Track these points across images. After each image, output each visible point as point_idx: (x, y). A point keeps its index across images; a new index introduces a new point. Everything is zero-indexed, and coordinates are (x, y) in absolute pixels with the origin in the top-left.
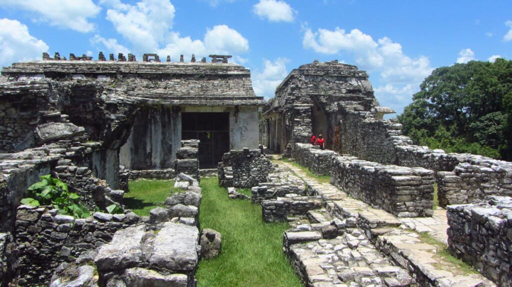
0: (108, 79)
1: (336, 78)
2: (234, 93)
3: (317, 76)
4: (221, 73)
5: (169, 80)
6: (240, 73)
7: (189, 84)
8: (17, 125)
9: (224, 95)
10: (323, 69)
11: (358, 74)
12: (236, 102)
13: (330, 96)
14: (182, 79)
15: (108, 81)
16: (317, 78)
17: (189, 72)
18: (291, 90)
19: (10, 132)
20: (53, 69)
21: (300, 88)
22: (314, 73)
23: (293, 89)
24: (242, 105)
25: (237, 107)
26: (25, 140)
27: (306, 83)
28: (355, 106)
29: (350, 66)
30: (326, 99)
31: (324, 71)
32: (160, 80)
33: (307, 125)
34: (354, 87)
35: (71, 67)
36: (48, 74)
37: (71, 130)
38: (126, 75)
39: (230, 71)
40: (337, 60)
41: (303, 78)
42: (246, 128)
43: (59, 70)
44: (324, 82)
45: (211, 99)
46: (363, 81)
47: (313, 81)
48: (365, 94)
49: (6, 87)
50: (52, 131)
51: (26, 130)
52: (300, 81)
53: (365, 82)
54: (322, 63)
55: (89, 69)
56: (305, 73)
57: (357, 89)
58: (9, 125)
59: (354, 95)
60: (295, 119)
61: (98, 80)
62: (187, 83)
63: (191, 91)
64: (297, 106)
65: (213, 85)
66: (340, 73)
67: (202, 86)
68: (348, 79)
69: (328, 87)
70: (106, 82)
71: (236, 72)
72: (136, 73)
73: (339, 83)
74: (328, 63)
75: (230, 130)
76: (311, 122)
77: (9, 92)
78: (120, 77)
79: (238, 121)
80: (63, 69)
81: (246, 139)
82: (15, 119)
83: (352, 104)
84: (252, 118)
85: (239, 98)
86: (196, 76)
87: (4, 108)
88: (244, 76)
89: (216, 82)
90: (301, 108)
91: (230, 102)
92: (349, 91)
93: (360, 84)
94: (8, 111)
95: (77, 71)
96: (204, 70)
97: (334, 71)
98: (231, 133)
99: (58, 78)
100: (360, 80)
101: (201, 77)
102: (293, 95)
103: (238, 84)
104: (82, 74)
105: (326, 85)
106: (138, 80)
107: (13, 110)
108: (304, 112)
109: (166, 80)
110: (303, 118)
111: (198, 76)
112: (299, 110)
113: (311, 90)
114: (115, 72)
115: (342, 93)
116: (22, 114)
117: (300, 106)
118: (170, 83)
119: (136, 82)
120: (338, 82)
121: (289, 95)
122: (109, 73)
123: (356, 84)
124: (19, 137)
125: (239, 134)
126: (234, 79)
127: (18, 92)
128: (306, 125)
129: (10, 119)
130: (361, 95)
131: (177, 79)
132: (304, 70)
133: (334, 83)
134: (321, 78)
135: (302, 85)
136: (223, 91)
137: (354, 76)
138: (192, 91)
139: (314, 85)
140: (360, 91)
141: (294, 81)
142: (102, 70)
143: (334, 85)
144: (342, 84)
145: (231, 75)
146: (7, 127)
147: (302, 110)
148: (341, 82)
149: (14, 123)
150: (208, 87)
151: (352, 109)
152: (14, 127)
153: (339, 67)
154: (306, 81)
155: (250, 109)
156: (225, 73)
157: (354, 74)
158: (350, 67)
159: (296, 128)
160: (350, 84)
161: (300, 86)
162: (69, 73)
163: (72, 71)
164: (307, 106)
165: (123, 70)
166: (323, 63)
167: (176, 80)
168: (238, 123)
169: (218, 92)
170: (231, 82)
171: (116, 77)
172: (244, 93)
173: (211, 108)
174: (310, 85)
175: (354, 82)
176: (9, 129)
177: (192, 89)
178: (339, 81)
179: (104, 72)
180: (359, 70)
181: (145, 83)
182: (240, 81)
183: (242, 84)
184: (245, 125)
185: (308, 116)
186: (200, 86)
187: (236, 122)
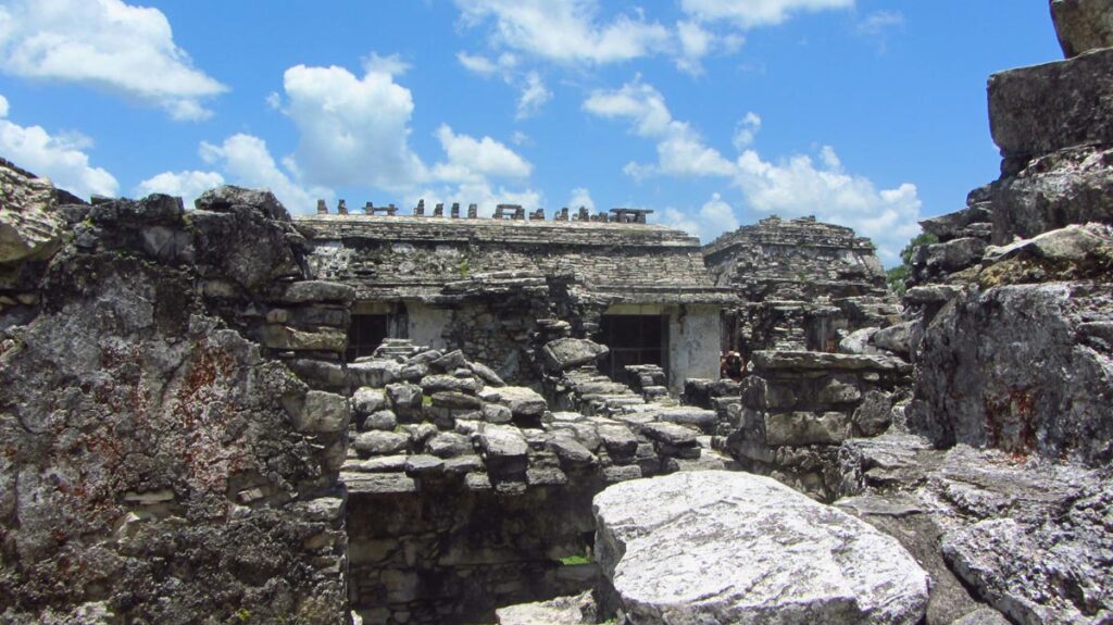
0: (455, 253)
1: (818, 251)
2: (676, 280)
3: (784, 246)
4: (650, 244)
5: (561, 255)
6: (684, 244)
7: (596, 262)
8: (493, 340)
9: (659, 284)
10: (793, 233)
11: (858, 244)
12: (685, 297)
13: (810, 284)
14: (583, 254)
15: (455, 255)
16: (785, 250)
17: (596, 242)
18: (739, 272)
19: (481, 351)
20: (358, 232)
21: (756, 269)
22: (780, 241)
23: (741, 271)
24: (696, 302)
25: (683, 307)
26: (505, 364)
27: (765, 259)
28: (878, 305)
29: (840, 227)
30: (803, 291)
31: (796, 237)
32: (546, 256)
33: (797, 338)
34: (851, 268)
35: (386, 228)
36: (347, 242)
37: (593, 351)
38: (485, 246)
39: (665, 240)
40: (813, 217)
41: (760, 250)
42: (699, 344)
43: (369, 234)
44: (798, 257)
45: (641, 291)
46: (866, 257)
47: (778, 255)
48: (871, 282)
49: (485, 281)
50: (570, 352)
51: (507, 349)
52: (755, 255)
53: (871, 258)
54: (786, 221)
55: (420, 233)
56: (764, 240)
57: (855, 271)
58: (481, 340)
59: (852, 283)
60: (777, 329)
61: (436, 253)
62: (592, 261)
63: (601, 276)
64: (778, 304)
65: (637, 265)
66: (825, 242)
67: (619, 268)
68: (839, 252)
69: (804, 267)
70: (451, 257)
71: (675, 243)
72: (504, 242)
73: (825, 261)
74: (798, 222)
75: (671, 346)
76: (804, 334)
77: (492, 289)
78: (475, 248)
79: (685, 330)
80: (376, 232)
81: (697, 365)
82: (490, 331)
83: (872, 302)
84: (708, 325)
85: (689, 291)
86: (606, 249)
87: (474, 314)
88: (689, 249)
89: (642, 260)
90: (786, 308)
91: (675, 297)
92: (843, 276)
93: (861, 262)
94: (480, 318)
95: (399, 237)
96: (621, 238)
97: (815, 237)
98: (672, 353)
99: (366, 249)
100: (861, 255)
101: (615, 251)
102: (744, 281)
103: (681, 263)
104: (409, 242)
105: (800, 264)
106: (507, 255)
107: (489, 317)
108: (792, 316)
109: (555, 254)
110: (790, 326)
111: (610, 249)
112: (782, 312)
113: (775, 272)
114: (466, 239)
115: (830, 278)
116: (504, 323)
117: (784, 305)
118: (562, 260)
119: (504, 257)
120: (822, 258)
121: (733, 282)
122: (455, 241)
123: (855, 263)
124: (496, 359)
125: (686, 354)
126: (672, 255)
127: (506, 289)
128: (796, 340)
129: (482, 331)
130: (864, 283)
131: (574, 253)
132: (761, 236)
133: (816, 259)
134: (792, 251)
135: (759, 262)
136: (656, 277)
137: (850, 248)
138: (603, 277)
139: (780, 263)
140: (861, 275)
141: (742, 255)
142: (444, 235)
143: (816, 263)
144: (829, 262)
145: (667, 248)
146: (477, 343)
147: (788, 311)
148: (828, 259)
149: (489, 338)
150: (629, 270)
151: (874, 311)
152: (489, 343)
153: (821, 231)
154: (766, 256)
155: (705, 309)
156: (656, 243)
157: (851, 244)
158: (841, 230)
159: (779, 344)
160: (844, 263)
161: (754, 265)
162: (387, 241)
163: (391, 237)
164: (795, 305)
165: (480, 236)
166: (788, 221)
167: (572, 256)
168: (685, 335)
169: (648, 279)
170: (668, 259)
171: (468, 250)
172: (693, 281)
173: (638, 307)
174: (775, 264)
175: (851, 259)
176: (481, 347)
177: (602, 272)
178: (824, 256)
179: (447, 239)
180: (857, 236)
181: (520, 259)
182: (683, 258)
183: (686, 266)
184: (697, 338)
185: (798, 323)
186: (615, 267)
187: (682, 332)
